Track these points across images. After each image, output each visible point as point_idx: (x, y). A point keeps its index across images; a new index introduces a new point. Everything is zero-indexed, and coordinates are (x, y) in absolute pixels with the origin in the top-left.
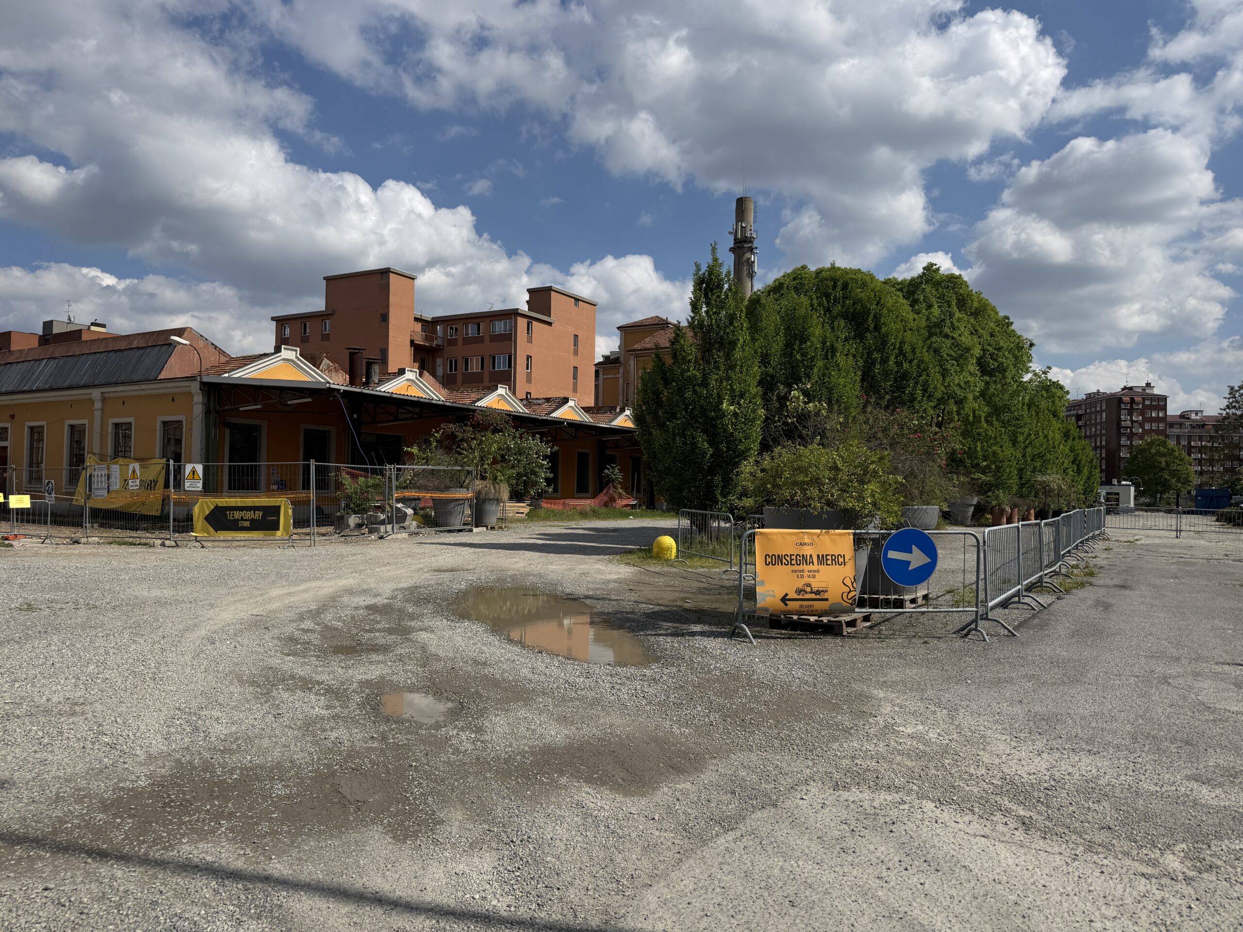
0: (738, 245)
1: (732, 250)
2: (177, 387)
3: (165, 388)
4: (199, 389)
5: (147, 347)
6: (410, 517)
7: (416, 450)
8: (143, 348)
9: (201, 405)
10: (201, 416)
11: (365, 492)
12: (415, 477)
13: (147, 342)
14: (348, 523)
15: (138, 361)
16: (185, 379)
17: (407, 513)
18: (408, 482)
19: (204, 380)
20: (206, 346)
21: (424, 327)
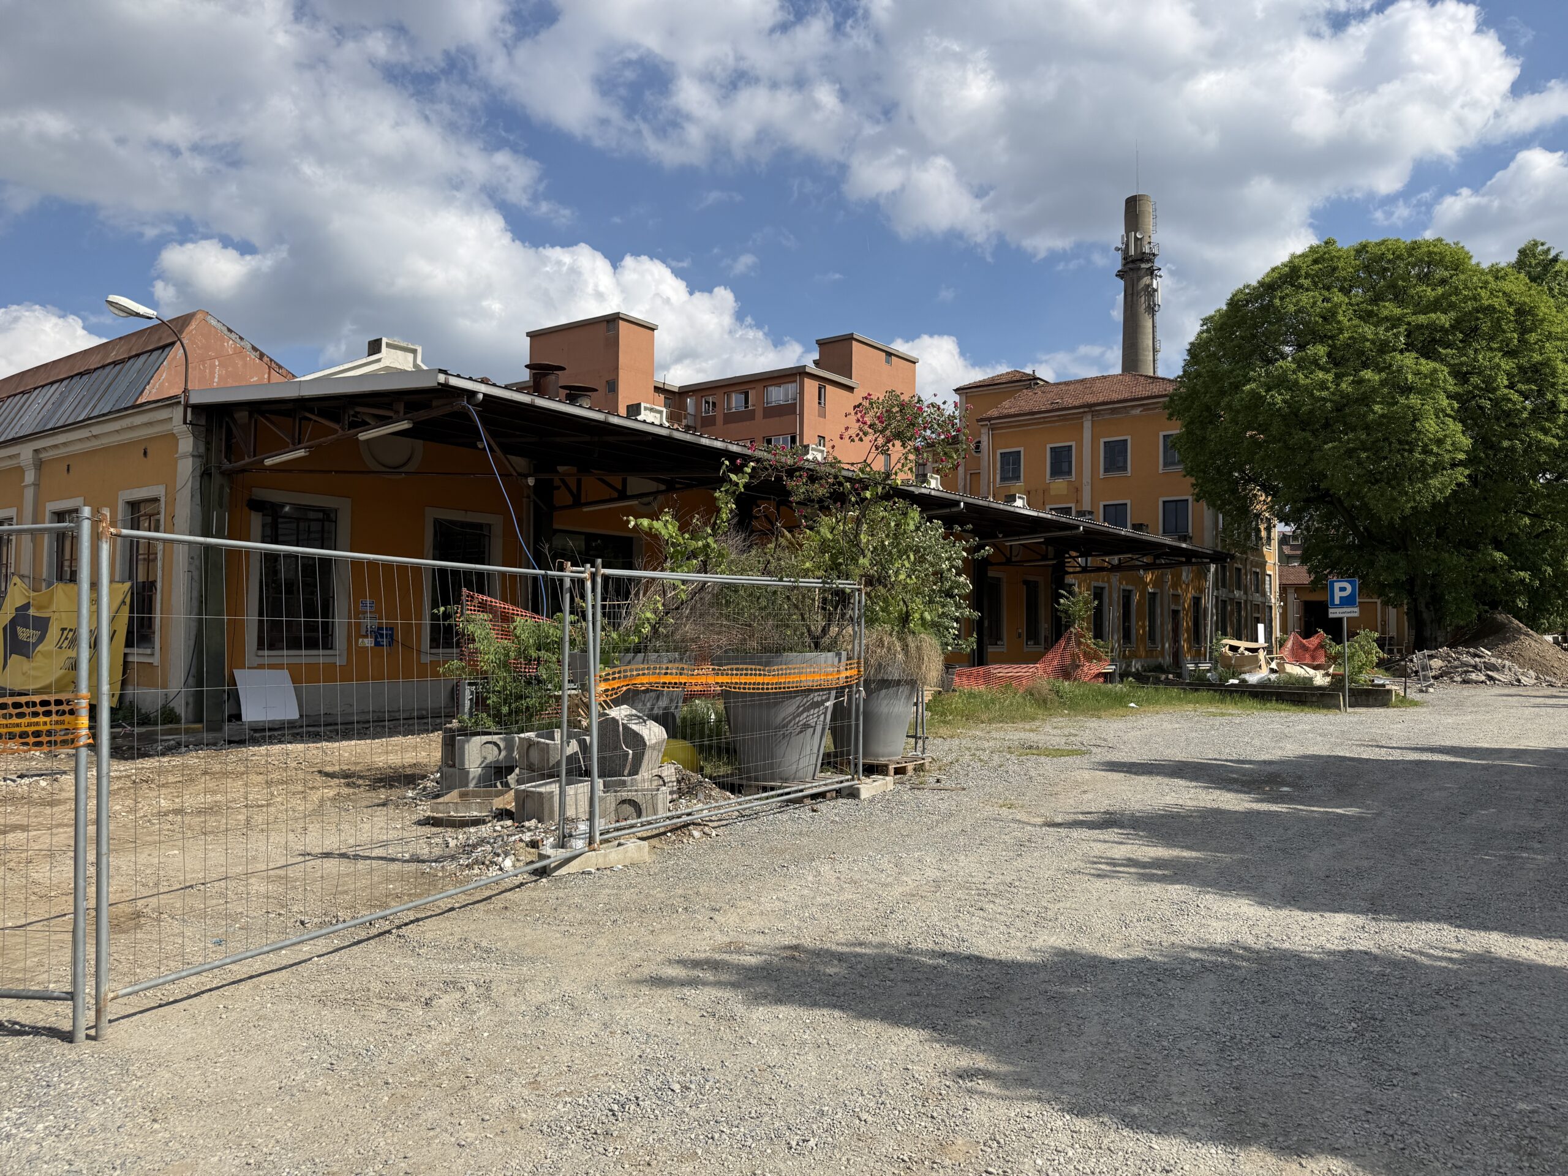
0: (1131, 266)
1: (1121, 275)
2: (150, 424)
3: (132, 428)
4: (185, 422)
5: (130, 358)
6: (655, 753)
7: (670, 527)
8: (122, 361)
9: (191, 459)
10: (189, 485)
11: (529, 660)
12: (667, 614)
13: (130, 350)
14: (463, 763)
15: (110, 385)
16: (160, 404)
17: (646, 738)
18: (646, 630)
19: (194, 400)
20: (239, 352)
21: (669, 401)
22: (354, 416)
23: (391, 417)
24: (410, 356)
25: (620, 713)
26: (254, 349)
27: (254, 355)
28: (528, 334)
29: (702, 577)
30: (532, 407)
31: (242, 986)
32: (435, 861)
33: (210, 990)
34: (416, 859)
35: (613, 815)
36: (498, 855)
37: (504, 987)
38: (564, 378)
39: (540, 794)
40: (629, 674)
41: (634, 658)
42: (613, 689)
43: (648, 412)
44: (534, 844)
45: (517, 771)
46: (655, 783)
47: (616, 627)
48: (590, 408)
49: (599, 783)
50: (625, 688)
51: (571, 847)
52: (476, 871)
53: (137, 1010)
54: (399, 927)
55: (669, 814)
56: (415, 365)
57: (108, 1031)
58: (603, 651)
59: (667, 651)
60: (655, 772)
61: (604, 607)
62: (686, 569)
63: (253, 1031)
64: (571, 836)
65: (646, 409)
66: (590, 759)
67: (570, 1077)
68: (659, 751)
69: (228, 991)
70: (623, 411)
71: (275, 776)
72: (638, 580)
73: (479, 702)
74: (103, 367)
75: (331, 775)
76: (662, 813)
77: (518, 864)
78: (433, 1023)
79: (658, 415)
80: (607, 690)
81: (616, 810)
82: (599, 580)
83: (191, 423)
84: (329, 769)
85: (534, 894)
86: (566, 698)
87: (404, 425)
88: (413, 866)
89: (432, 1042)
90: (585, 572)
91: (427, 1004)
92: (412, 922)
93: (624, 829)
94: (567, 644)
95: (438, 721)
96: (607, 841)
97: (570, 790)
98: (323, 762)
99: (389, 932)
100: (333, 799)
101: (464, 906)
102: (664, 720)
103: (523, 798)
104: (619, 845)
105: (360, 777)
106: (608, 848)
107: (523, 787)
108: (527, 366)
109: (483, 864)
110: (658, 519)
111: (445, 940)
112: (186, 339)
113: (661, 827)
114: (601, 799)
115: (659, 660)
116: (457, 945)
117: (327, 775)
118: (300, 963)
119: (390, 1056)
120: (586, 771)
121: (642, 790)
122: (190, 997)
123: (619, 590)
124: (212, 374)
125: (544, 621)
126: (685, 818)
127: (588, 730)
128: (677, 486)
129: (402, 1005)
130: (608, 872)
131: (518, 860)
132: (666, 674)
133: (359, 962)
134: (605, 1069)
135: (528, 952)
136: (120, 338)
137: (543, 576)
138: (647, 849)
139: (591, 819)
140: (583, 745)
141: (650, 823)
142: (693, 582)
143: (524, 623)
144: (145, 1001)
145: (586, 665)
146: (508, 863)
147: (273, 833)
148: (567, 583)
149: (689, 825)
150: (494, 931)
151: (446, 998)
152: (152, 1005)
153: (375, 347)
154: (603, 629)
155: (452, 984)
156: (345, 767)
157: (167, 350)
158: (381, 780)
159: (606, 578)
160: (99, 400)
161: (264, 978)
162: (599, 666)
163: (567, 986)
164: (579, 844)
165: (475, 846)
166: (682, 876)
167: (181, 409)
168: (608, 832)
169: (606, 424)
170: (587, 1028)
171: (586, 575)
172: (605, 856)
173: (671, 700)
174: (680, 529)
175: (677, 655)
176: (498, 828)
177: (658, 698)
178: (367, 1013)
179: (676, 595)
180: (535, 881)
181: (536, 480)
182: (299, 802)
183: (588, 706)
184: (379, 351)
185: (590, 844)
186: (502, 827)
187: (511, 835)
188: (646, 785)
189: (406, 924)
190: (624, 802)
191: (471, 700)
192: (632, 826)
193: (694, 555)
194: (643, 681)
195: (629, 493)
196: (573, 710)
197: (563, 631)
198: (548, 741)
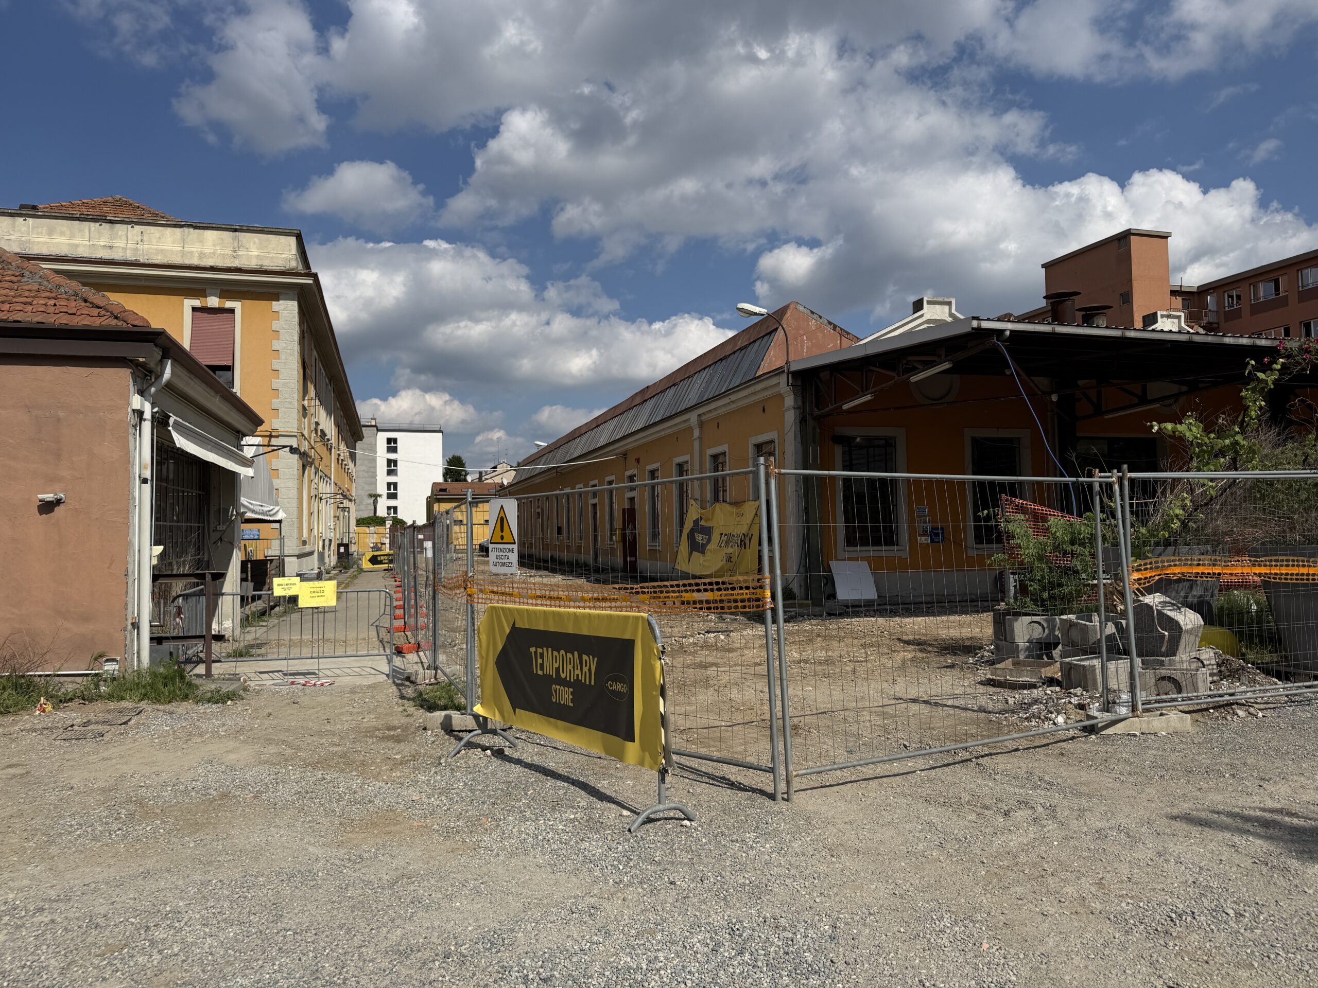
2: (766, 389)
3: (754, 393)
4: (788, 385)
5: (750, 344)
6: (1192, 638)
7: (1194, 429)
8: (746, 347)
9: (793, 411)
10: (793, 428)
11: (1065, 553)
12: (1196, 510)
13: (750, 338)
14: (1013, 637)
15: (738, 366)
16: (772, 374)
17: (1182, 623)
18: (1176, 525)
19: (794, 368)
20: (820, 327)
21: (1186, 302)
22: (906, 364)
23: (935, 361)
24: (946, 308)
25: (1154, 600)
26: (830, 323)
27: (829, 328)
28: (1043, 266)
29: (1232, 474)
30: (1053, 334)
31: (871, 782)
32: (999, 713)
33: (851, 782)
34: (982, 710)
35: (1153, 689)
36: (1052, 713)
37: (1067, 812)
38: (1079, 302)
39: (1084, 667)
40: (1160, 565)
41: (1164, 551)
42: (1146, 578)
43: (1165, 319)
44: (1081, 707)
45: (1060, 647)
46: (1194, 666)
47: (1144, 523)
48: (1107, 327)
49: (1138, 661)
50: (1157, 578)
51: (1115, 712)
52: (1033, 723)
53: (808, 787)
54: (977, 758)
55: (1210, 693)
56: (951, 315)
57: (795, 797)
58: (1133, 544)
59: (1198, 544)
60: (1193, 654)
61: (1131, 505)
62: (1212, 468)
63: (883, 813)
64: (1114, 703)
65: (1162, 316)
66: (1128, 638)
67: (1130, 885)
68: (1196, 636)
69: (863, 784)
70: (1138, 324)
71: (868, 641)
72: (1164, 481)
73: (1023, 589)
74: (734, 352)
75: (908, 642)
76: (1202, 692)
77: (1069, 722)
78: (1012, 828)
79: (1176, 321)
80: (1139, 579)
81: (1156, 685)
82: (1126, 483)
83: (792, 385)
84: (905, 638)
85: (1085, 747)
86: (1102, 586)
87: (946, 366)
88: (983, 715)
89: (1014, 841)
90: (1113, 477)
91: (1006, 814)
92: (986, 755)
93: (1165, 702)
94: (1100, 539)
95: (986, 604)
96: (1148, 710)
97: (1111, 665)
98: (902, 633)
99: (970, 760)
100: (912, 660)
101: (1027, 749)
102: (1198, 607)
103: (1068, 669)
104: (1161, 715)
105: (930, 645)
106: (1150, 716)
107: (1067, 660)
108: (1044, 298)
109: (1039, 718)
110: (1181, 423)
111: (1014, 771)
112: (784, 323)
113: (1203, 702)
114: (1140, 675)
115: (1190, 552)
116: (1025, 776)
117: (905, 642)
118: (907, 773)
119: (982, 845)
120: (1124, 649)
121: (1181, 670)
122: (838, 784)
123: (1146, 489)
124: (802, 346)
125: (1075, 519)
126: (1227, 698)
127: (1124, 614)
128: (1201, 385)
129: (987, 812)
130: (1153, 737)
131: (1069, 718)
132: (1199, 565)
133: (950, 778)
134: (1162, 886)
135: (1084, 789)
136: (743, 331)
137: (1073, 483)
138: (1189, 721)
139: (1132, 690)
140: (1118, 626)
141: (1190, 699)
142: (1223, 479)
143: (1057, 522)
144: (812, 783)
145: (1118, 555)
146: (1060, 720)
147: (872, 682)
148: (1097, 488)
149: (1232, 704)
150: (1054, 770)
151: (1020, 814)
152: (816, 785)
153: (918, 306)
154: (1132, 526)
155: (1024, 803)
156: (917, 637)
157: (773, 334)
158: (946, 649)
159: (1132, 481)
160: (733, 376)
161: (885, 780)
162: (1131, 559)
163: (1121, 819)
164: (1123, 711)
165: (1030, 705)
166: (1228, 748)
167: (785, 376)
168: (1150, 703)
169: (1124, 340)
170: (1144, 853)
171: (1114, 479)
172: (1149, 723)
173: (1206, 590)
174: (1205, 430)
175: (1209, 548)
176: (1049, 692)
177: (1191, 588)
178: (961, 814)
179: (1205, 491)
180: (1086, 737)
181: (1059, 397)
182: (887, 660)
183: (1122, 595)
184: (921, 308)
185: (1133, 711)
186: (1052, 692)
187: (1060, 699)
188: (1185, 666)
189: (982, 756)
190: (1163, 678)
191: (1015, 586)
192: (1173, 700)
193: (1222, 453)
194: (1176, 571)
195: (1149, 398)
196: (1108, 595)
197: (1096, 528)
198: (1088, 623)
